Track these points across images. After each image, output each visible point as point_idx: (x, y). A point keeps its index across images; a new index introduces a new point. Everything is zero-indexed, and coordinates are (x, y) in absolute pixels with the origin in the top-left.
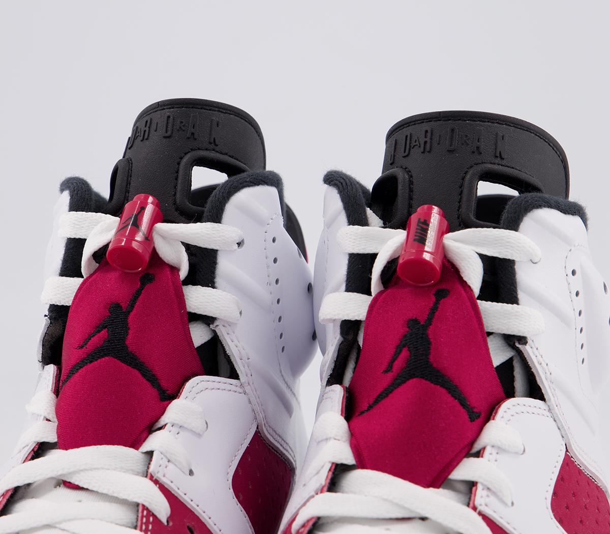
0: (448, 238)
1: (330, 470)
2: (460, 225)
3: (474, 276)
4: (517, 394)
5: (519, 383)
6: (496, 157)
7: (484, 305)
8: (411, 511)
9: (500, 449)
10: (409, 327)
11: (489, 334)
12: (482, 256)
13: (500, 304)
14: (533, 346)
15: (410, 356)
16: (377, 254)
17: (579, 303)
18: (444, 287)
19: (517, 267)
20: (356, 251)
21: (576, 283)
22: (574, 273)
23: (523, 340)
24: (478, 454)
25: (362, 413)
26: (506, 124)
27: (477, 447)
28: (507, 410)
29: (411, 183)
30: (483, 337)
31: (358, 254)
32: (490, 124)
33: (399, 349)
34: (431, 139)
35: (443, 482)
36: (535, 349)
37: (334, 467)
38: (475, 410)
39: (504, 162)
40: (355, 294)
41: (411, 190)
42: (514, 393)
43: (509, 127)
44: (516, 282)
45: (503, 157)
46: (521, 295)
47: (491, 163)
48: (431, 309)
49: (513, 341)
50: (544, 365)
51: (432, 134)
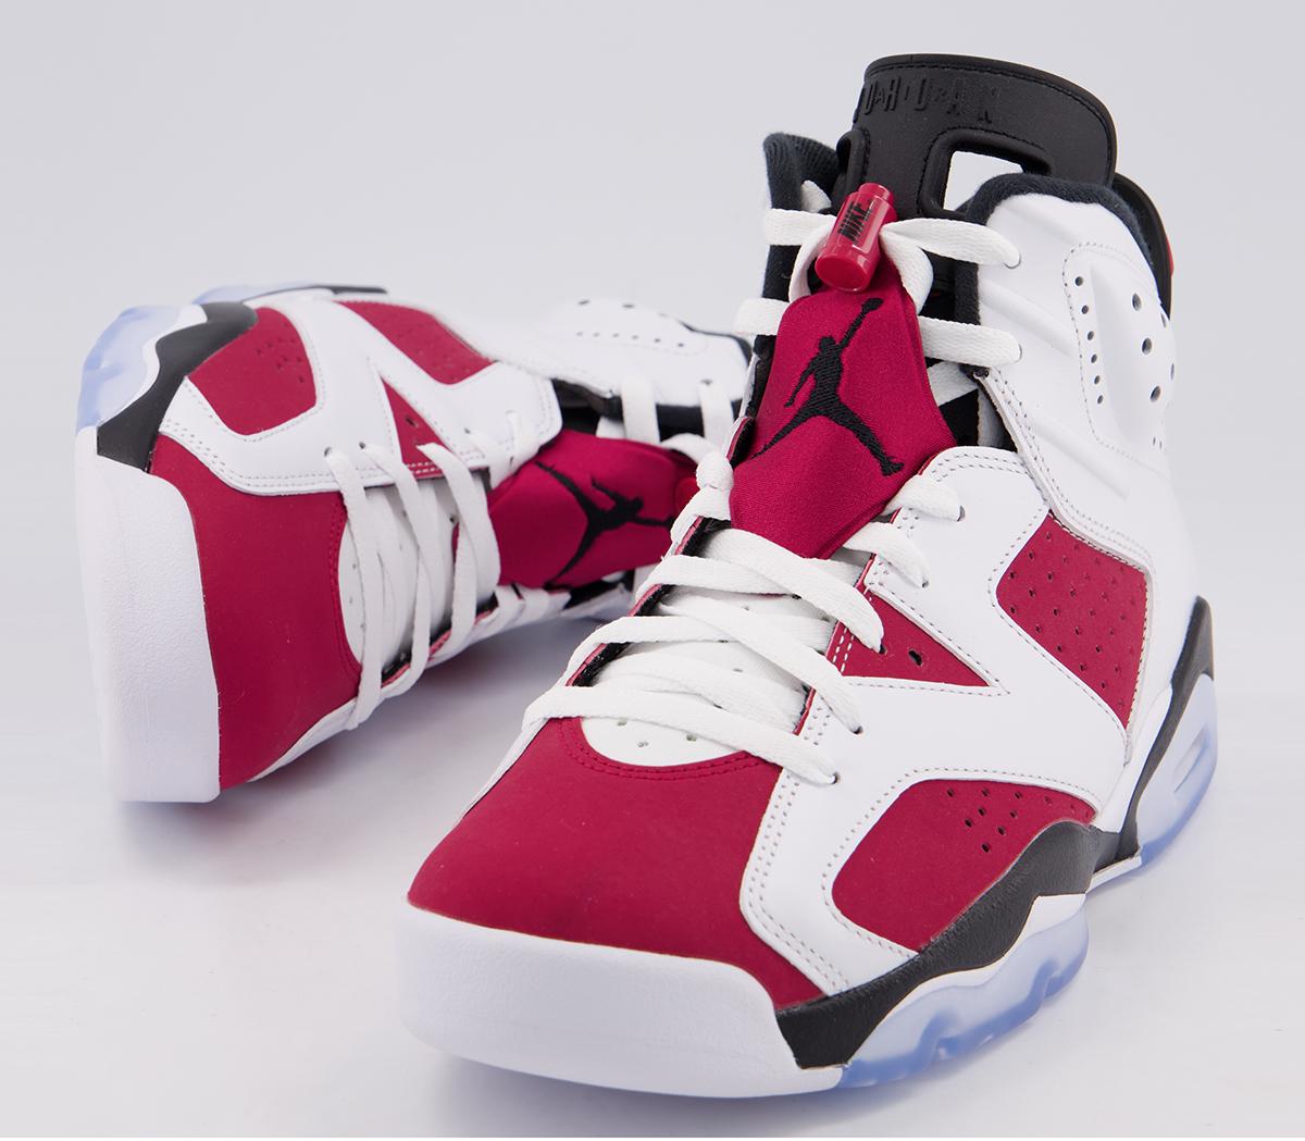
0: (888, 230)
1: (693, 525)
2: (918, 212)
3: (918, 282)
4: (980, 440)
5: (984, 427)
6: (981, 119)
7: (926, 323)
8: (780, 587)
9: (920, 514)
10: (820, 348)
11: (932, 362)
12: (931, 256)
13: (951, 322)
14: (999, 377)
15: (815, 387)
16: (799, 247)
17: (1088, 323)
18: (876, 295)
19: (981, 274)
20: (777, 243)
21: (1082, 296)
22: (1079, 281)
23: (984, 372)
24: (889, 519)
25: (755, 455)
26: (1001, 73)
27: (891, 508)
28: (945, 462)
29: (867, 150)
30: (919, 364)
31: (780, 246)
32: (977, 72)
33: (805, 375)
34: (897, 92)
35: (834, 552)
36: (1001, 383)
37: (700, 521)
38: (894, 460)
39: (990, 127)
40: (775, 301)
41: (866, 161)
42: (977, 439)
43: (1005, 78)
44: (976, 294)
45: (990, 119)
46: (984, 311)
47: (971, 128)
48: (852, 325)
49: (971, 371)
50: (1015, 404)
51: (899, 86)
